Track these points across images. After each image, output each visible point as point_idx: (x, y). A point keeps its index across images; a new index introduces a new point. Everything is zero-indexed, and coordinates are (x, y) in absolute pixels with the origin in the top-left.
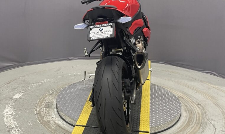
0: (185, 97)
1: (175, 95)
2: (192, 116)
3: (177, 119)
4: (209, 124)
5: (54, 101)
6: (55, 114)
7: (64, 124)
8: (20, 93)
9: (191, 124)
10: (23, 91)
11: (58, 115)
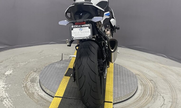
0: (141, 74)
1: (132, 73)
2: (146, 89)
3: (135, 92)
4: (159, 96)
5: (38, 77)
6: (38, 88)
7: (45, 96)
8: (10, 70)
9: (145, 96)
10: (13, 69)
11: (40, 88)
